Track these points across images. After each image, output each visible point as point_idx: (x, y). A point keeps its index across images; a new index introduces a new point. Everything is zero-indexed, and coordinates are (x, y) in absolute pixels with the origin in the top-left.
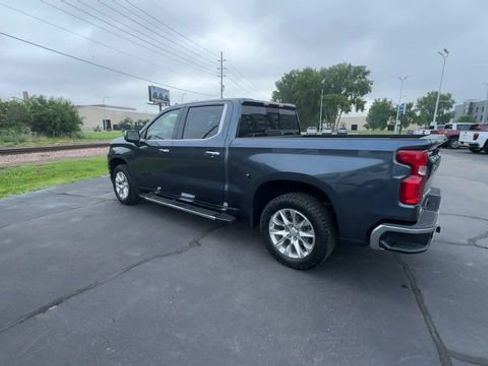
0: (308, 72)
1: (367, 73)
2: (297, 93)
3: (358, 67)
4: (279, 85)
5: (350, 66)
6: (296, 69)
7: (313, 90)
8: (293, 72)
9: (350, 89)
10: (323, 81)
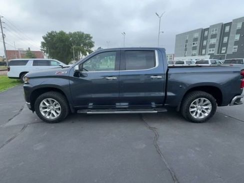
0: (62, 33)
1: (91, 38)
2: (58, 45)
3: (87, 35)
4: (45, 38)
5: (83, 33)
6: (54, 31)
7: (67, 43)
8: (52, 32)
9: (85, 44)
10: (71, 39)
